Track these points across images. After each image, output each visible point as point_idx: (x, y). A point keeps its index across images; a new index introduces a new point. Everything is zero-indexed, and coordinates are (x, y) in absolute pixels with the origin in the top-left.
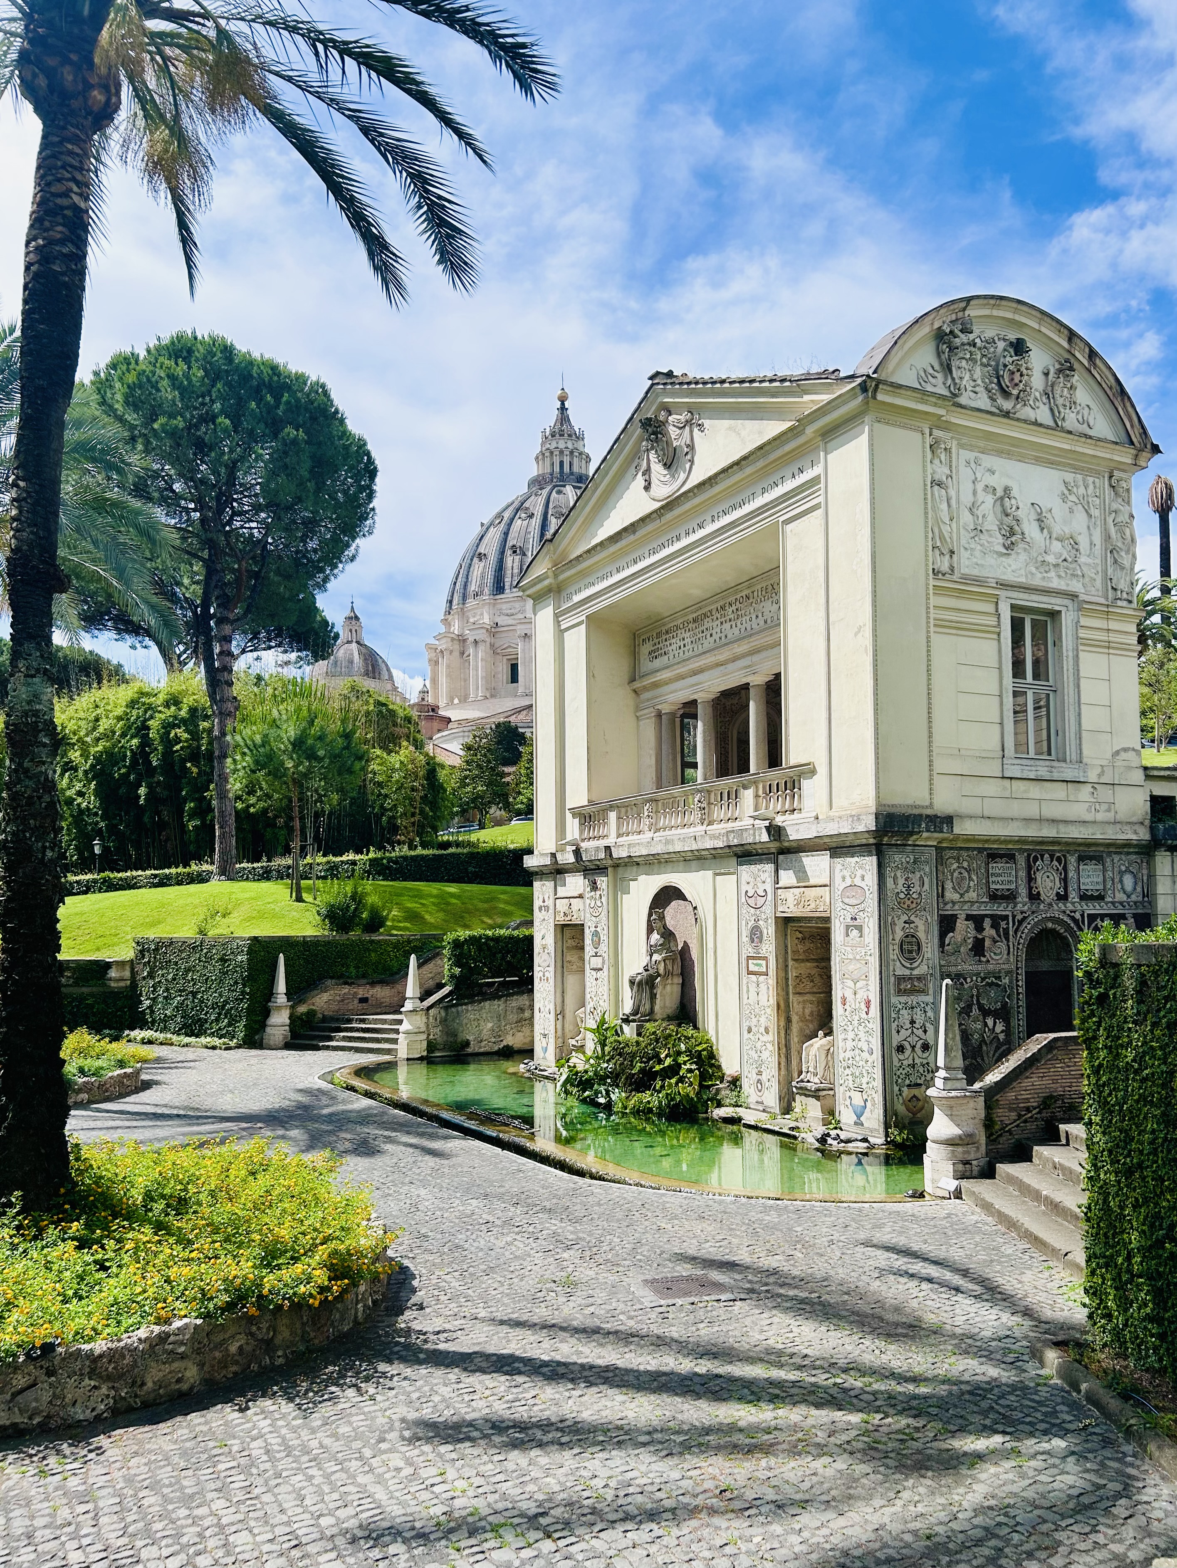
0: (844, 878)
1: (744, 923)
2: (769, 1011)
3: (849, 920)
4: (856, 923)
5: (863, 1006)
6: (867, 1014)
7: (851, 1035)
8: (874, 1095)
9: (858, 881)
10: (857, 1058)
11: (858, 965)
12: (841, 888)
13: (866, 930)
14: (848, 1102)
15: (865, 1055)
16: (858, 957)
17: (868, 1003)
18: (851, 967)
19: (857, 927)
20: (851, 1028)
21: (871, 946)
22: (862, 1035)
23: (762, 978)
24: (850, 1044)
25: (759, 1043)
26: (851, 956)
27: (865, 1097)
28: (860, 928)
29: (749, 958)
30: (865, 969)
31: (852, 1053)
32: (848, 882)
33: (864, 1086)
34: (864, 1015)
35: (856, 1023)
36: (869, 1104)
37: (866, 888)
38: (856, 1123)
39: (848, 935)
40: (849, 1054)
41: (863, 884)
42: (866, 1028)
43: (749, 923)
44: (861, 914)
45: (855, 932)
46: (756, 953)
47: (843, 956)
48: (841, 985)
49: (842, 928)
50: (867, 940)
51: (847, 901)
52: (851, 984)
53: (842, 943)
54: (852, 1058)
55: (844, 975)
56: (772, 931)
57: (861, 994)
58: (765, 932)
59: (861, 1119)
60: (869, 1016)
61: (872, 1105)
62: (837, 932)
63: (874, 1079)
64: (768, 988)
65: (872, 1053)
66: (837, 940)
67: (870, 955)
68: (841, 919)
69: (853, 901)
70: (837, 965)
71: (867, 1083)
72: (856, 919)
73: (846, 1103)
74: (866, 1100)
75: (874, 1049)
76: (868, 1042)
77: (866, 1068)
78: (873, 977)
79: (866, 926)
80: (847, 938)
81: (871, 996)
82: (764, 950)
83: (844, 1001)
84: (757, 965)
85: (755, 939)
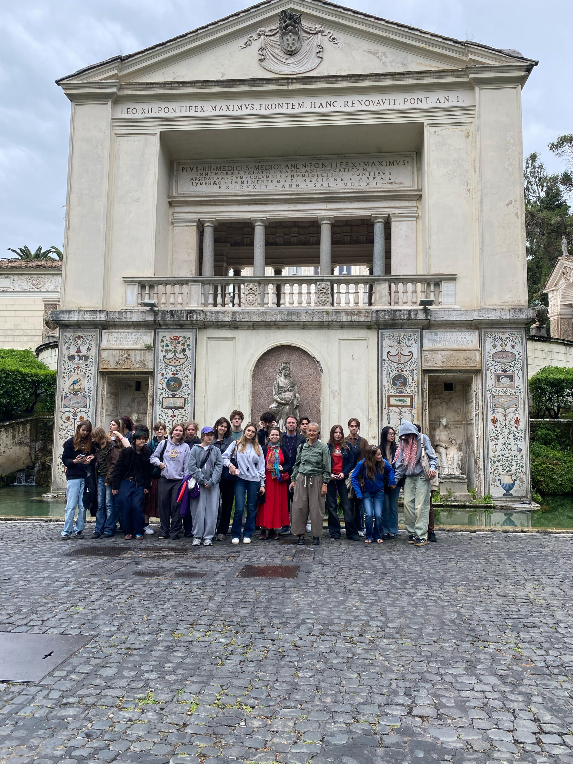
0: (495, 347)
3: (500, 372)
4: (506, 374)
5: (513, 423)
6: (517, 427)
7: (501, 441)
8: (522, 476)
9: (508, 348)
10: (507, 455)
11: (509, 399)
12: (492, 353)
13: (516, 378)
14: (498, 483)
15: (515, 452)
16: (508, 394)
18: (501, 400)
19: (506, 376)
20: (501, 437)
21: (521, 387)
22: (511, 441)
23: (405, 409)
24: (499, 447)
26: (501, 393)
27: (514, 478)
28: (511, 377)
29: (389, 397)
30: (514, 401)
31: (502, 453)
32: (499, 349)
33: (514, 471)
34: (514, 429)
35: (506, 433)
36: (518, 482)
37: (516, 354)
38: (504, 495)
40: (499, 453)
41: (513, 351)
42: (516, 437)
43: (391, 373)
44: (512, 368)
45: (505, 379)
46: (399, 393)
47: (494, 394)
48: (492, 412)
49: (493, 376)
50: (516, 384)
51: (498, 360)
52: (502, 410)
53: (494, 385)
54: (502, 455)
55: (495, 405)
56: (418, 379)
57: (511, 416)
58: (410, 379)
59: (510, 492)
60: (519, 429)
61: (521, 482)
62: (489, 379)
63: (523, 467)
64: (412, 416)
65: (521, 451)
66: (488, 383)
67: (520, 393)
68: (493, 371)
69: (505, 361)
70: (489, 399)
71: (516, 469)
72: (506, 371)
73: (496, 483)
74: (515, 480)
75: (523, 449)
76: (518, 445)
77: (516, 460)
78: (522, 406)
79: (516, 375)
80: (499, 383)
81: (521, 417)
82: (409, 391)
83: (495, 421)
84: (400, 400)
85: (398, 384)
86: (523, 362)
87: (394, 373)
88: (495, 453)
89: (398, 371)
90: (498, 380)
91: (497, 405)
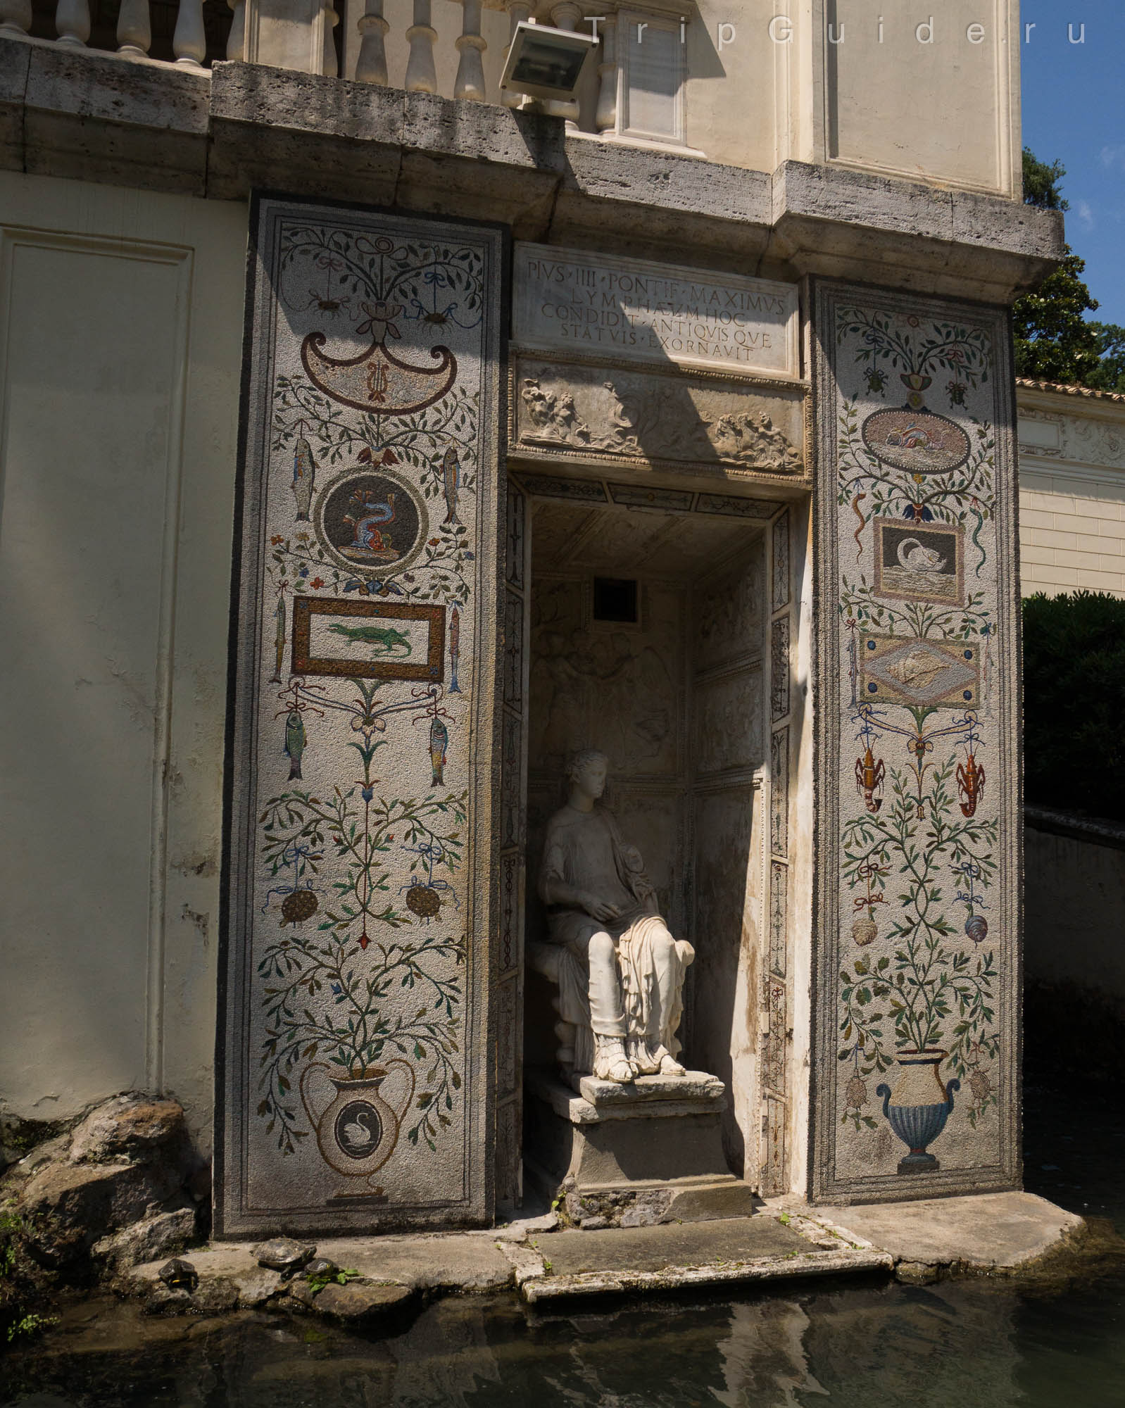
0: (877, 381)
1: (282, 459)
2: (441, 824)
3: (899, 515)
4: (924, 526)
6: (968, 810)
7: (897, 884)
8: (985, 1062)
9: (936, 401)
10: (923, 957)
11: (935, 661)
12: (864, 411)
13: (969, 555)
14: (873, 1108)
15: (957, 942)
16: (936, 633)
17: (972, 780)
18: (906, 664)
19: (930, 540)
20: (898, 859)
21: (989, 602)
22: (944, 881)
23: (401, 691)
24: (891, 914)
25: (373, 956)
26: (903, 628)
27: (947, 1075)
28: (945, 547)
29: (305, 607)
30: (961, 672)
31: (901, 944)
32: (897, 395)
33: (947, 1041)
34: (954, 816)
35: (921, 842)
36: (964, 1096)
38: (904, 1168)
40: (884, 947)
42: (965, 859)
43: (324, 464)
44: (950, 500)
46: (365, 590)
47: (871, 626)
48: (860, 722)
49: (868, 533)
50: (971, 585)
51: (892, 452)
52: (906, 719)
53: (870, 582)
54: (901, 957)
55: (873, 688)
56: (481, 512)
57: (943, 751)
58: (436, 509)
59: (930, 1149)
60: (979, 816)
61: (977, 1095)
62: (846, 547)
63: (988, 1013)
64: (439, 732)
65: (983, 933)
66: (843, 570)
67: (985, 631)
68: (865, 506)
69: (921, 459)
70: (845, 656)
71: (962, 1030)
72: (927, 515)
73: (864, 1111)
74: (954, 1084)
75: (992, 917)
76: (969, 900)
77: (959, 983)
78: (995, 698)
79: (968, 540)
80: (893, 572)
81: (988, 759)
82: (423, 578)
83: (871, 774)
84: (370, 636)
85: (363, 534)
86: (999, 475)
87: (339, 466)
88: (868, 949)
89: (365, 456)
90: (891, 560)
91: (883, 691)
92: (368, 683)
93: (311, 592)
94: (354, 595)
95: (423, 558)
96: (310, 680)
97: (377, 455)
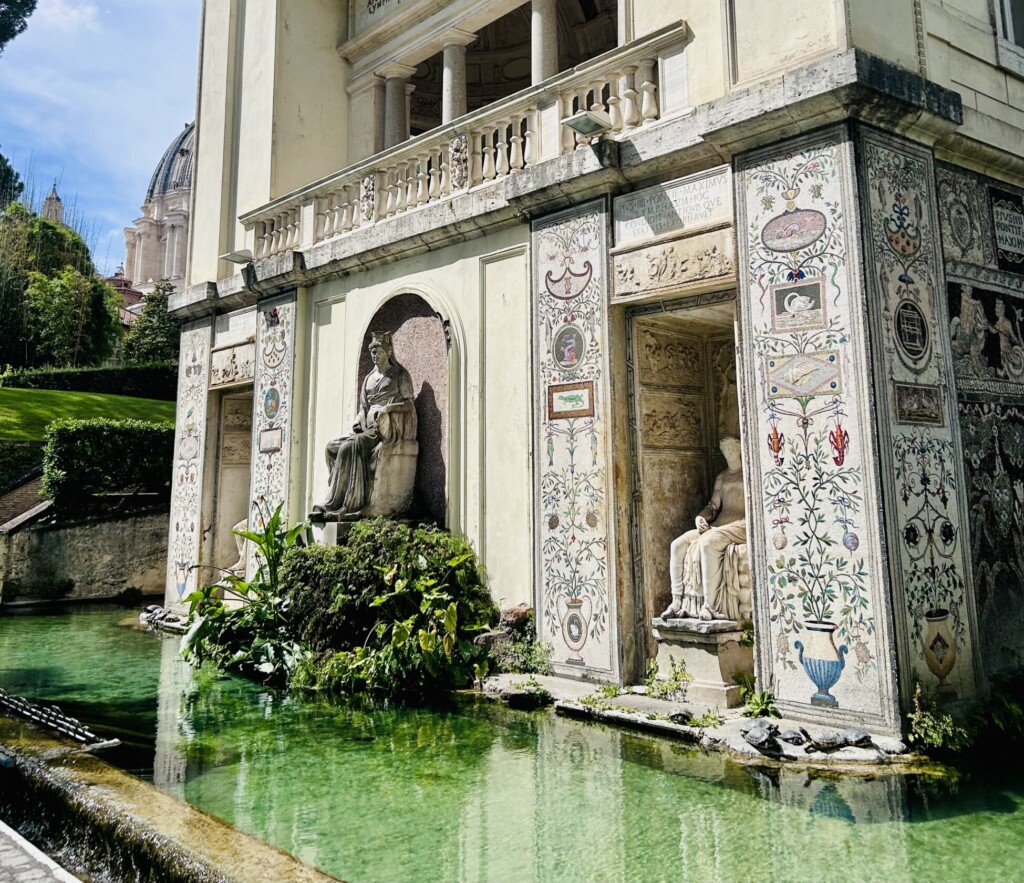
0: (768, 203)
1: (543, 328)
2: (596, 482)
3: (784, 280)
4: (800, 283)
5: (827, 447)
6: (839, 461)
7: (797, 511)
8: (865, 637)
9: (804, 201)
10: (816, 559)
11: (812, 366)
12: (762, 224)
13: (828, 293)
14: (794, 655)
15: (837, 551)
16: (810, 349)
17: (840, 440)
18: (793, 372)
19: (801, 291)
20: (796, 495)
21: (844, 321)
22: (825, 508)
23: (580, 423)
24: (795, 530)
25: (575, 546)
26: (790, 350)
27: (840, 642)
28: (813, 293)
29: (552, 389)
30: (828, 371)
31: (802, 550)
32: (780, 206)
33: (836, 618)
34: (830, 466)
35: (809, 484)
36: (850, 658)
37: (826, 211)
38: (815, 701)
39: (781, 309)
40: (793, 552)
41: (818, 205)
42: (840, 494)
43: (554, 326)
44: (816, 260)
45: (800, 301)
46: (568, 379)
47: (771, 353)
48: (769, 412)
49: (767, 299)
50: (831, 313)
51: (776, 244)
52: (795, 406)
53: (769, 326)
54: (802, 559)
55: (775, 390)
57: (822, 424)
59: (831, 691)
60: (846, 465)
61: (861, 660)
62: (756, 307)
63: (864, 602)
64: (595, 439)
65: (856, 545)
66: (754, 322)
67: (843, 340)
68: (765, 282)
69: (796, 241)
70: (758, 374)
71: (846, 612)
72: (801, 275)
73: (789, 657)
74: (844, 649)
75: (862, 535)
76: (845, 522)
77: (842, 579)
78: (852, 385)
79: (828, 284)
80: (782, 316)
81: (850, 426)
82: (586, 369)
83: (777, 442)
84: (570, 399)
85: (567, 354)
86: (846, 235)
87: (559, 326)
88: (782, 552)
89: (566, 320)
91: (780, 391)
92: (571, 420)
93: (553, 384)
94: (565, 382)
95: (585, 360)
96: (554, 422)
97: (569, 318)
